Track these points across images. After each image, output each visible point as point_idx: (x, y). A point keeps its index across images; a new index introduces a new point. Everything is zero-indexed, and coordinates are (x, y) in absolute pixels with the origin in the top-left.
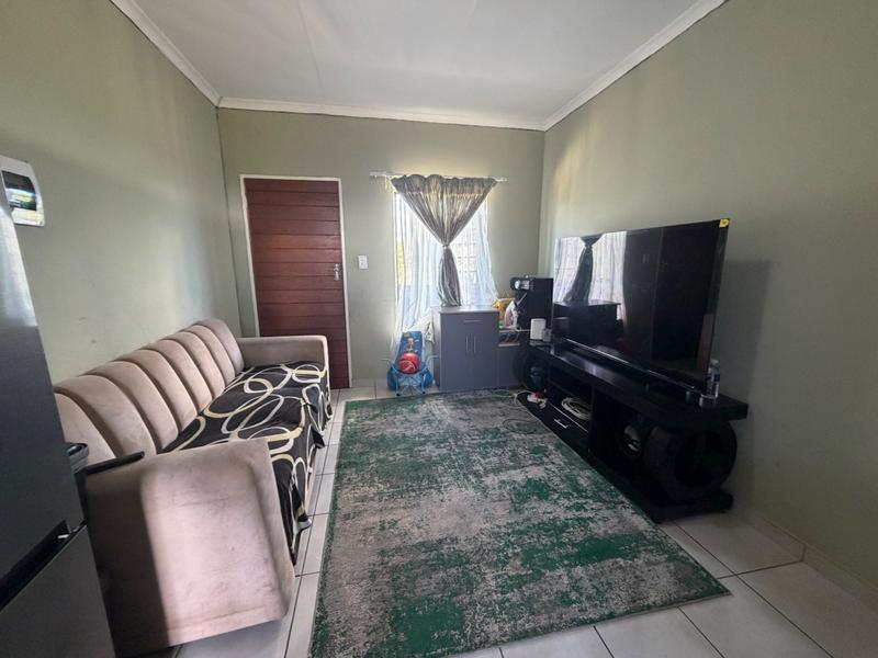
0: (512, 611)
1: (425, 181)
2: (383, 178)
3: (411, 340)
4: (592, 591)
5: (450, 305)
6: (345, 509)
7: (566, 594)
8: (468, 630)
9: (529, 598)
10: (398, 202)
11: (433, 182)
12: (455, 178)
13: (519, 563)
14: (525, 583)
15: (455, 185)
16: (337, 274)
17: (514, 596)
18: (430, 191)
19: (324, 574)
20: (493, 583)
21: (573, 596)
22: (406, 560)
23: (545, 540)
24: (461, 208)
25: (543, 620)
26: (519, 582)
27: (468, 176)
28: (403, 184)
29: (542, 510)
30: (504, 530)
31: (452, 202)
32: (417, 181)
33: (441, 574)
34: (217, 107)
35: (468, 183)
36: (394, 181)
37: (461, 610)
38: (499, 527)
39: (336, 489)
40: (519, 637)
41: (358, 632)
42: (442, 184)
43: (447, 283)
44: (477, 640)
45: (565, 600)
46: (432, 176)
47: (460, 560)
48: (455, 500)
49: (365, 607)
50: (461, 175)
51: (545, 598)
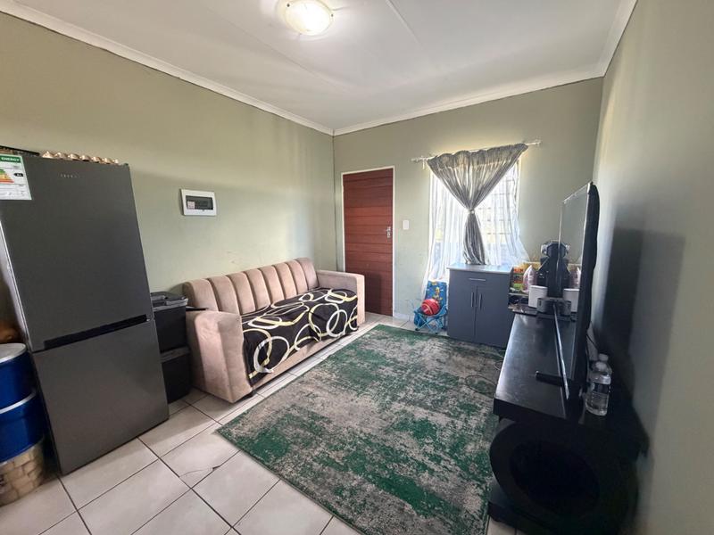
0: (306, 470)
1: (453, 159)
2: (421, 160)
3: (438, 288)
4: (360, 501)
5: (473, 264)
6: (305, 379)
7: (343, 489)
8: (279, 461)
9: (322, 474)
10: (431, 178)
11: (461, 158)
12: (480, 151)
13: (343, 455)
14: (332, 466)
15: (482, 156)
16: (389, 234)
17: (317, 466)
18: (458, 165)
19: (266, 399)
20: (316, 453)
21: (345, 493)
22: (298, 415)
23: (377, 458)
24: (486, 176)
25: (312, 487)
26: (329, 463)
27: (494, 146)
28: (436, 164)
29: (405, 442)
30: (362, 435)
31: (477, 174)
32: (446, 159)
33: (302, 432)
34: (333, 137)
35: (495, 152)
36: (428, 161)
37: (287, 451)
38: (361, 432)
39: (314, 367)
40: (293, 483)
41: (246, 428)
42: (468, 157)
43: (470, 244)
44: (275, 467)
45: (338, 491)
46: (459, 153)
47: (319, 432)
48: (360, 404)
49: (261, 421)
50: (486, 146)
51: (330, 480)
